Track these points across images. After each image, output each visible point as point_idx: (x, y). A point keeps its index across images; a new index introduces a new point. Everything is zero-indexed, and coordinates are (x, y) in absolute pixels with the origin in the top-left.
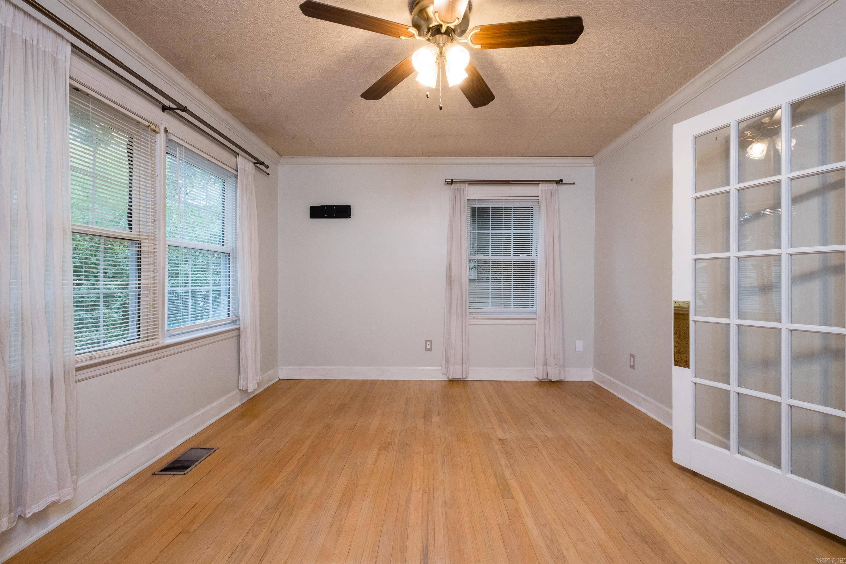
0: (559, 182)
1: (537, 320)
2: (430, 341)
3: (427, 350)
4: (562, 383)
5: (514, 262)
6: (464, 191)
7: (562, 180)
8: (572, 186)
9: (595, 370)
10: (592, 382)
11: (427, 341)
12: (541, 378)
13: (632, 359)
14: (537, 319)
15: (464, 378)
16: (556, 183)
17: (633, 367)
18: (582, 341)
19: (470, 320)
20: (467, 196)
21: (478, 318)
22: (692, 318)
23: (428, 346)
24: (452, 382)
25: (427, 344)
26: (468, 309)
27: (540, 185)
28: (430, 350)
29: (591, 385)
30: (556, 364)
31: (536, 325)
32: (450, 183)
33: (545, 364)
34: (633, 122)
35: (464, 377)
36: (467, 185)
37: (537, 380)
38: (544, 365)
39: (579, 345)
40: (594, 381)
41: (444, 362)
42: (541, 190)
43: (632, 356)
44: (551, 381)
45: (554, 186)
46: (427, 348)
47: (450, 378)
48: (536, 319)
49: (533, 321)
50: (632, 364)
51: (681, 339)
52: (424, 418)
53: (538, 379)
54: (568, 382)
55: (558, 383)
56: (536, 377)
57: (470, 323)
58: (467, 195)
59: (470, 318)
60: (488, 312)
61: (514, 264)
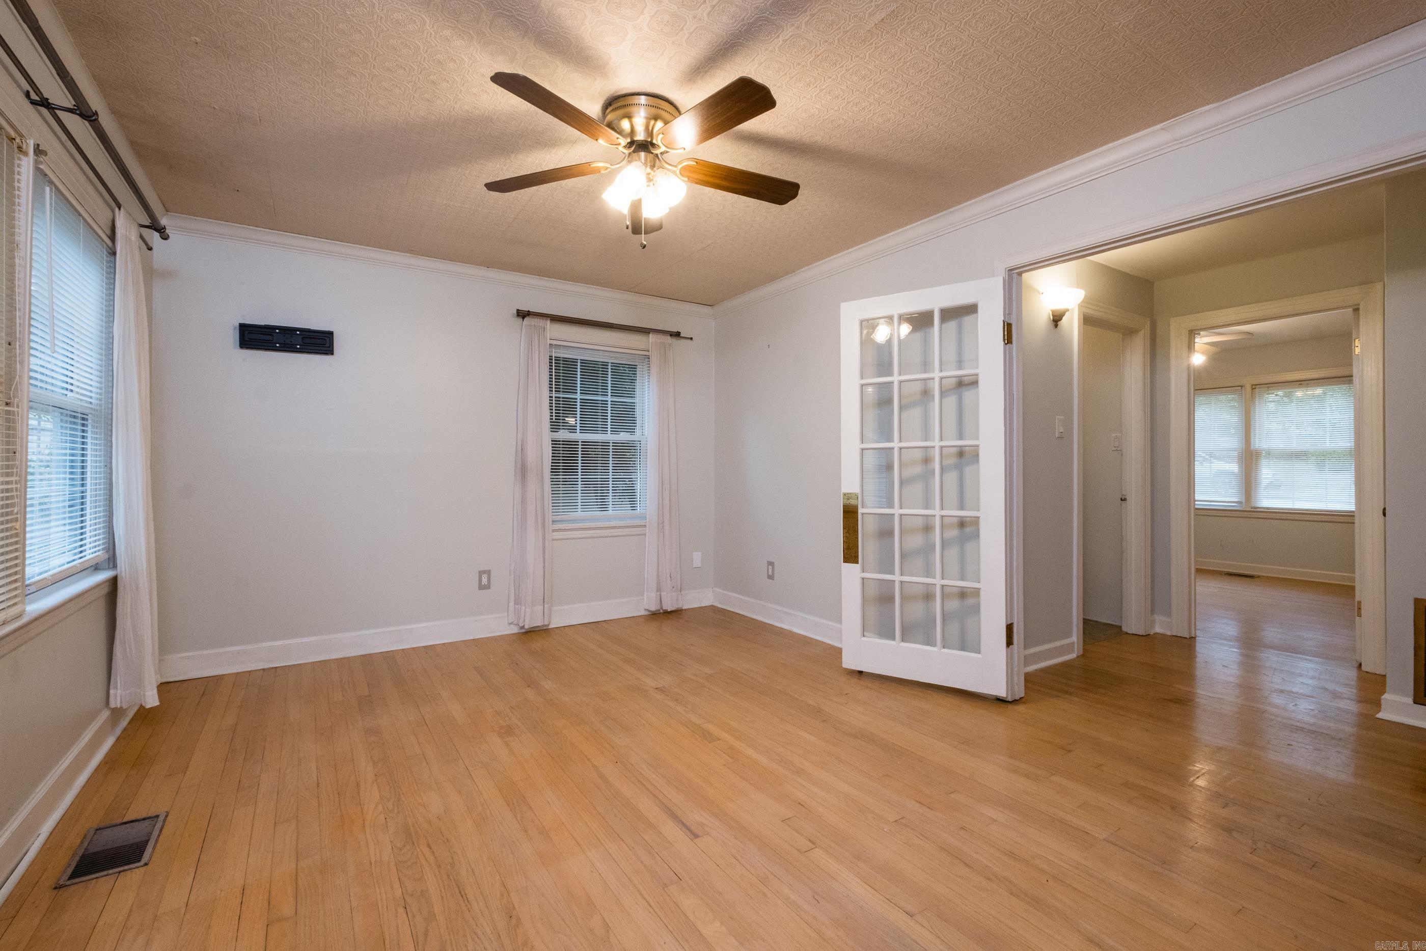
0: (677, 335)
1: (647, 528)
2: (488, 572)
3: (481, 587)
4: (679, 612)
5: (613, 443)
6: (544, 331)
7: (680, 332)
8: (689, 341)
9: (717, 589)
10: (712, 606)
11: (481, 573)
12: (653, 608)
13: (770, 567)
14: (647, 526)
15: (546, 625)
16: (671, 335)
17: (771, 577)
18: (700, 553)
19: (555, 534)
20: (548, 340)
21: (565, 529)
22: (860, 511)
23: (485, 580)
24: (530, 634)
25: (483, 578)
26: (551, 517)
27: (651, 335)
28: (488, 587)
29: (713, 608)
30: (673, 587)
31: (645, 534)
32: (522, 315)
33: (659, 590)
34: (774, 277)
35: (546, 623)
36: (549, 322)
37: (647, 613)
38: (657, 591)
39: (697, 559)
40: (715, 604)
41: (512, 604)
42: (652, 343)
43: (771, 564)
44: (666, 613)
45: (668, 339)
46: (483, 584)
47: (526, 627)
48: (645, 526)
49: (641, 529)
50: (770, 573)
51: (850, 534)
52: (529, 686)
53: (649, 611)
54: (685, 610)
55: (676, 613)
56: (645, 610)
57: (554, 537)
58: (548, 338)
59: (554, 531)
60: (575, 520)
61: (613, 446)
